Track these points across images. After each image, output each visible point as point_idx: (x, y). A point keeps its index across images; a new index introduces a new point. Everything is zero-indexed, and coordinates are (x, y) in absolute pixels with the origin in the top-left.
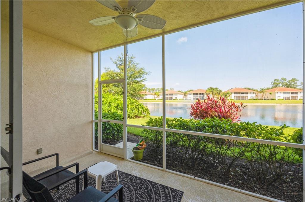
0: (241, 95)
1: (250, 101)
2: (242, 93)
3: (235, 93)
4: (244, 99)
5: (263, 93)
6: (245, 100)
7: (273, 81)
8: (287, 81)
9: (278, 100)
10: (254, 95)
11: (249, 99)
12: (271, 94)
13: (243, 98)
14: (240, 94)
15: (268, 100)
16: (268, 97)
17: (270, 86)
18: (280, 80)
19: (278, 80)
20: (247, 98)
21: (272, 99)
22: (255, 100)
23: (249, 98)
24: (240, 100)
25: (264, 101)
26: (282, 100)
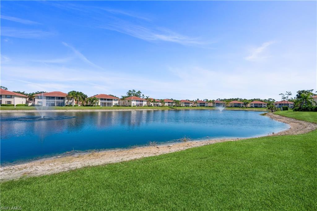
0: (107, 102)
1: (114, 107)
2: (108, 100)
3: (102, 99)
4: (109, 106)
5: (124, 100)
6: (111, 106)
7: (128, 92)
8: (136, 92)
9: (133, 106)
10: (117, 102)
11: (114, 106)
12: (129, 101)
13: (108, 104)
14: (106, 100)
15: (127, 106)
16: (126, 104)
17: (127, 95)
18: (132, 91)
19: (131, 92)
20: (112, 104)
21: (130, 106)
22: (118, 106)
23: (113, 104)
24: (106, 106)
25: (124, 107)
26: (135, 106)
